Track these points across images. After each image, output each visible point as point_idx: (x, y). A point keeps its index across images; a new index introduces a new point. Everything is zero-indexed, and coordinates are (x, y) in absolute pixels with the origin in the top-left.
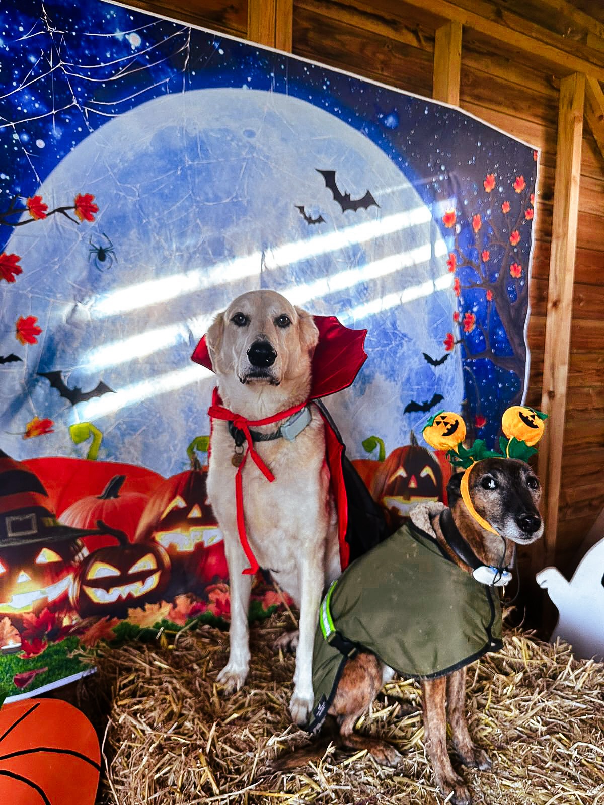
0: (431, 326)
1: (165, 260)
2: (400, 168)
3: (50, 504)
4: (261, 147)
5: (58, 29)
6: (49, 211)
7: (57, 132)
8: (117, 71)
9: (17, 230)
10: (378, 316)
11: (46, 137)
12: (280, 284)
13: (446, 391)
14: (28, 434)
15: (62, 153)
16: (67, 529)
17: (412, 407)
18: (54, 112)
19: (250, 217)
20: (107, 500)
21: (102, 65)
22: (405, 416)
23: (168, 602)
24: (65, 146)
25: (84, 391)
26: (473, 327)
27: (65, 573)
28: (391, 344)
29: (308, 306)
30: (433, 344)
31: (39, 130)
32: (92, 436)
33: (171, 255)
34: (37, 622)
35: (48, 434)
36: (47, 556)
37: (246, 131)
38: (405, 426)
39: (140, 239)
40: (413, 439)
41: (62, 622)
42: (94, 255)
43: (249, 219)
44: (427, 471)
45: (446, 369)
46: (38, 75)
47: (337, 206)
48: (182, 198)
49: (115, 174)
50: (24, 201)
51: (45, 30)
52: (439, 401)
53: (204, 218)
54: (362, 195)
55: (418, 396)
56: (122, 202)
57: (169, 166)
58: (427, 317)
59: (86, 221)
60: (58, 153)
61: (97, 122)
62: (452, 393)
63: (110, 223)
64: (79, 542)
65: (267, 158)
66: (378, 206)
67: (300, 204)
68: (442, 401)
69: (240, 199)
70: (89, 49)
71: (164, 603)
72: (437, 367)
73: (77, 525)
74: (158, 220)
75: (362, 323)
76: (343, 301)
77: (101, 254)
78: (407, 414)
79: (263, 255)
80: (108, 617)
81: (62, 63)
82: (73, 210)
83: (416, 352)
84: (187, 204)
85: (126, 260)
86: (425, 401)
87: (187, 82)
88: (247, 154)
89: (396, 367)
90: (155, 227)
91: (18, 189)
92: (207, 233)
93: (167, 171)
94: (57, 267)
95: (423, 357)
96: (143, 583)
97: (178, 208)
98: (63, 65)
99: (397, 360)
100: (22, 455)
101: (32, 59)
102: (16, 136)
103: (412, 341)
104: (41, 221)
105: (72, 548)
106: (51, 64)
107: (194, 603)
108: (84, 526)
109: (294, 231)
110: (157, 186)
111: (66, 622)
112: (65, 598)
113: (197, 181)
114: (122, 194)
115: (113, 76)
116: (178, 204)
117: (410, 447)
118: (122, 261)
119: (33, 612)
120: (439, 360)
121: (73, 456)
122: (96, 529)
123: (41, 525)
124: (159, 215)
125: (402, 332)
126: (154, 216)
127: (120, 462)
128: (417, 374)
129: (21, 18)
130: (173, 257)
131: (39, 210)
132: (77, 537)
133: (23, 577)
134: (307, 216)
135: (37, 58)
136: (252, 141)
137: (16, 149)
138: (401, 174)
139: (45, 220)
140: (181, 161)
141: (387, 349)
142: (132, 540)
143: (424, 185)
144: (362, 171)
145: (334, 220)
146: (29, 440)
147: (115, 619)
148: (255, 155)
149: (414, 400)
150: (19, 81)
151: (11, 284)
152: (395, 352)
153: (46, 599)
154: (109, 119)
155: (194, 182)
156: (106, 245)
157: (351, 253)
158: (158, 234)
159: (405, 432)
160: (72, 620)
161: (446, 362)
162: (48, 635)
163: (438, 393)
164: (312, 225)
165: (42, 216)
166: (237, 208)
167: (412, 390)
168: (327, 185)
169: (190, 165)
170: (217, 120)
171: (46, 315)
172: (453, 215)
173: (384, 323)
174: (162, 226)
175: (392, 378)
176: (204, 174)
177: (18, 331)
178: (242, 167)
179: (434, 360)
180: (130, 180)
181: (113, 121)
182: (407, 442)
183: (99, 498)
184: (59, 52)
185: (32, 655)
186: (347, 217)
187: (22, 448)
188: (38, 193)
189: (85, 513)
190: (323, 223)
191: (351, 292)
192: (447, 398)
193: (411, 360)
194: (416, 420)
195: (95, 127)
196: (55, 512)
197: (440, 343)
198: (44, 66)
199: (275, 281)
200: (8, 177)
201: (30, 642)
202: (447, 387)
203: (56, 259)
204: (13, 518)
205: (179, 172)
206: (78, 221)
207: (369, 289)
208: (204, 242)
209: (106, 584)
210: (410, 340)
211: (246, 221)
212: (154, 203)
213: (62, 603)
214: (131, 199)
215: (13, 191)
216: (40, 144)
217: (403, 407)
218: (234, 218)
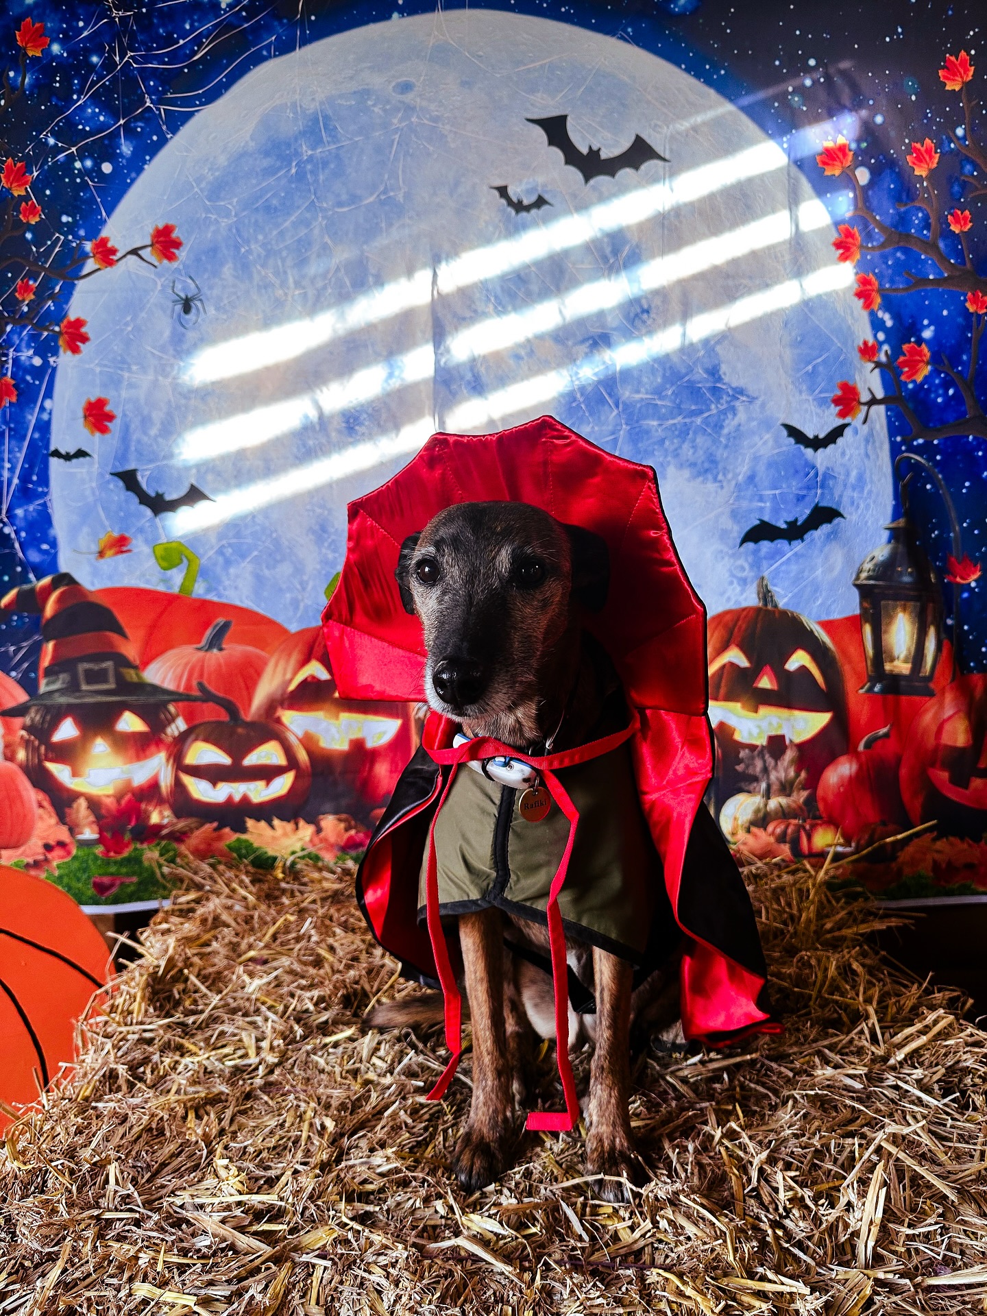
0: (799, 370)
1: (279, 304)
2: (709, 82)
3: (131, 650)
4: (424, 103)
5: (126, 11)
6: (119, 255)
7: (126, 149)
8: (200, 45)
9: (81, 285)
10: (675, 359)
11: (112, 157)
12: (464, 319)
13: (845, 500)
14: (101, 554)
15: (133, 175)
16: (156, 689)
17: (760, 533)
18: (122, 122)
19: (410, 218)
20: (208, 654)
21: (182, 42)
22: (742, 549)
23: (309, 822)
24: (136, 165)
25: (168, 497)
26: (926, 370)
27: (153, 748)
28: (710, 410)
29: (523, 353)
30: (806, 406)
31: (105, 150)
32: (185, 561)
33: (286, 294)
34: (118, 811)
35: (124, 555)
36: (130, 723)
37: (398, 85)
38: (743, 569)
39: (237, 277)
40: (766, 595)
41: (148, 817)
42: (179, 308)
43: (407, 221)
44: (799, 660)
45: (843, 454)
46: (100, 78)
47: (575, 174)
48: (298, 207)
49: (201, 190)
50: (88, 246)
51: (109, 17)
52: (830, 521)
53: (336, 233)
54: (625, 144)
55: (776, 511)
56: (212, 228)
57: (278, 164)
58: (788, 354)
59: (165, 262)
60: (128, 175)
61: (176, 122)
62: (862, 506)
63: (198, 260)
64: (172, 708)
65: (436, 119)
66: (664, 160)
67: (499, 183)
68: (837, 521)
69: (392, 194)
70: (164, 26)
71: (302, 823)
72: (820, 451)
73: (169, 685)
74: (264, 245)
75: (635, 373)
76: (592, 338)
77: (187, 306)
78: (750, 546)
79: (435, 275)
80: (215, 824)
81: (130, 54)
82: (149, 249)
83: (767, 424)
84: (308, 215)
85: (218, 309)
86: (790, 519)
87: (303, 32)
88: (401, 121)
89: (721, 453)
90: (259, 256)
91: (82, 233)
92: (343, 254)
93: (276, 173)
94: (130, 329)
95: (785, 433)
96: (268, 784)
97: (293, 223)
98: (131, 57)
99: (723, 440)
100: (96, 582)
101: (95, 59)
102: (78, 165)
103: (758, 402)
104: (109, 269)
105: (162, 716)
106: (117, 59)
107: (353, 832)
108: (178, 686)
109: (491, 229)
110: (261, 197)
111: (155, 818)
112: (154, 786)
113: (321, 177)
114: (213, 217)
115: (195, 53)
116: (293, 218)
117: (757, 610)
118: (212, 311)
119: (114, 796)
120: (822, 436)
121: (161, 588)
122: (196, 693)
123: (120, 679)
124: (265, 237)
125: (734, 385)
126: (257, 241)
127: (224, 600)
128: (770, 465)
129: (80, 11)
130: (290, 298)
131: (107, 255)
132: (169, 701)
133: (100, 746)
134: (515, 200)
135: (100, 57)
136: (409, 98)
137: (78, 180)
138: (712, 92)
139: (114, 267)
140: (297, 153)
141: (699, 420)
142: (246, 714)
143: (767, 103)
144: (624, 105)
145: (567, 197)
146: (102, 561)
147: (227, 830)
148: (414, 119)
149: (766, 519)
150: (80, 93)
151: (77, 357)
152: (718, 427)
153: (129, 782)
154: (191, 114)
155: (316, 181)
156: (192, 290)
157: (608, 250)
158: (262, 266)
159: (744, 582)
160: (163, 818)
161: (840, 441)
162: (132, 831)
163: (824, 504)
164: (524, 214)
165: (110, 263)
166: (387, 208)
167: (761, 499)
168: (551, 142)
169: (311, 156)
170: (351, 78)
171: (119, 396)
172: (842, 149)
173: (690, 370)
174: (270, 253)
175: (710, 476)
176: (332, 166)
177: (85, 417)
178: (393, 141)
179: (811, 436)
180: (222, 195)
181: (197, 117)
182: (751, 599)
183: (199, 649)
184: (125, 41)
185: (112, 854)
186: (594, 188)
187: (95, 573)
188: (104, 233)
189: (179, 670)
190: (545, 208)
191: (609, 319)
192: (851, 516)
193: (756, 438)
194: (773, 556)
195: (174, 130)
196: (138, 662)
197: (822, 402)
198: (109, 65)
199: (455, 315)
200: (70, 219)
201: (109, 835)
202: (849, 493)
203: (129, 318)
204: (87, 666)
205: (294, 171)
206: (156, 263)
207: (653, 311)
208: (338, 269)
209: (213, 774)
210: (752, 400)
211: (403, 226)
212: (256, 221)
213: (151, 791)
214: (224, 222)
215: (76, 237)
216: (107, 168)
217: (738, 531)
218: (383, 225)
